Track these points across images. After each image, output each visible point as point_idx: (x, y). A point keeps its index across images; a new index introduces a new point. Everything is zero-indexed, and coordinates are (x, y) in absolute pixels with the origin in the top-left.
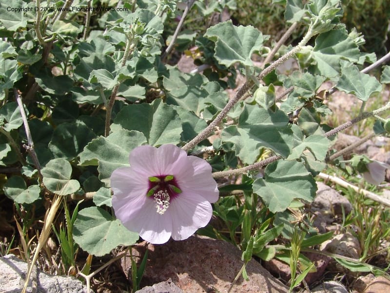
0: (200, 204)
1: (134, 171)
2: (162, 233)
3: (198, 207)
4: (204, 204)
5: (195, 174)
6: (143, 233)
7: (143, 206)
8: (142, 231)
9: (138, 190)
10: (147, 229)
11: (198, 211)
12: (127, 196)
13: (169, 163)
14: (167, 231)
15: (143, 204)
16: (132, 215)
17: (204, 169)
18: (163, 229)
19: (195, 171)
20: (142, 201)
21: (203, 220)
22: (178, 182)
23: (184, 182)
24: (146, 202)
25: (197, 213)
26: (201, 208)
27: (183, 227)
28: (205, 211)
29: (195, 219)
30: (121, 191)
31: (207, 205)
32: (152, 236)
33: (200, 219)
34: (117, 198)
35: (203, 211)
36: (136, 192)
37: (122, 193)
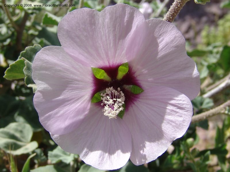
0: (172, 102)
1: (67, 54)
2: (116, 154)
3: (170, 108)
4: (178, 100)
5: (161, 54)
6: (86, 154)
8: (84, 152)
9: (77, 88)
10: (92, 149)
12: (59, 96)
14: (124, 151)
15: (86, 113)
16: (67, 128)
17: (174, 44)
18: (118, 150)
19: (161, 46)
21: (178, 126)
22: (135, 75)
23: (145, 71)
24: (91, 110)
25: (167, 117)
26: (174, 108)
27: (147, 144)
28: (181, 111)
29: (166, 127)
30: (48, 86)
31: (184, 101)
32: (101, 159)
33: (173, 126)
34: (42, 98)
35: (177, 112)
36: (74, 91)
37: (52, 89)
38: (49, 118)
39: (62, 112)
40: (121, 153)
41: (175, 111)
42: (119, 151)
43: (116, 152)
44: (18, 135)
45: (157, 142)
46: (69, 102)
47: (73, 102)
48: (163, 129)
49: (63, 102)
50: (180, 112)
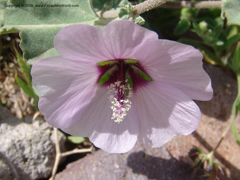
2: (123, 135)
6: (96, 136)
7: (93, 99)
8: (93, 134)
11: (177, 112)
13: (127, 47)
15: (93, 96)
18: (125, 130)
20: (91, 94)
26: (183, 110)
30: (52, 89)
31: (193, 109)
32: (109, 142)
33: (180, 123)
34: (47, 100)
35: (186, 114)
37: (56, 91)
39: (67, 105)
40: (129, 134)
42: (127, 132)
43: (124, 133)
45: (163, 129)
50: (188, 115)
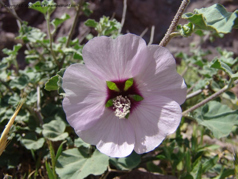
0: (166, 107)
1: (89, 70)
3: (164, 111)
4: (170, 105)
5: (157, 72)
9: (95, 96)
10: (105, 141)
12: (82, 101)
14: (129, 143)
16: (87, 125)
17: (168, 64)
19: (158, 65)
21: (170, 125)
22: (138, 87)
24: (105, 112)
25: (162, 118)
27: (147, 137)
28: (172, 114)
29: (161, 126)
36: (93, 98)
38: (74, 117)
41: (168, 114)
44: (56, 128)
46: (89, 106)
47: (92, 106)
48: (158, 127)
49: (85, 106)
